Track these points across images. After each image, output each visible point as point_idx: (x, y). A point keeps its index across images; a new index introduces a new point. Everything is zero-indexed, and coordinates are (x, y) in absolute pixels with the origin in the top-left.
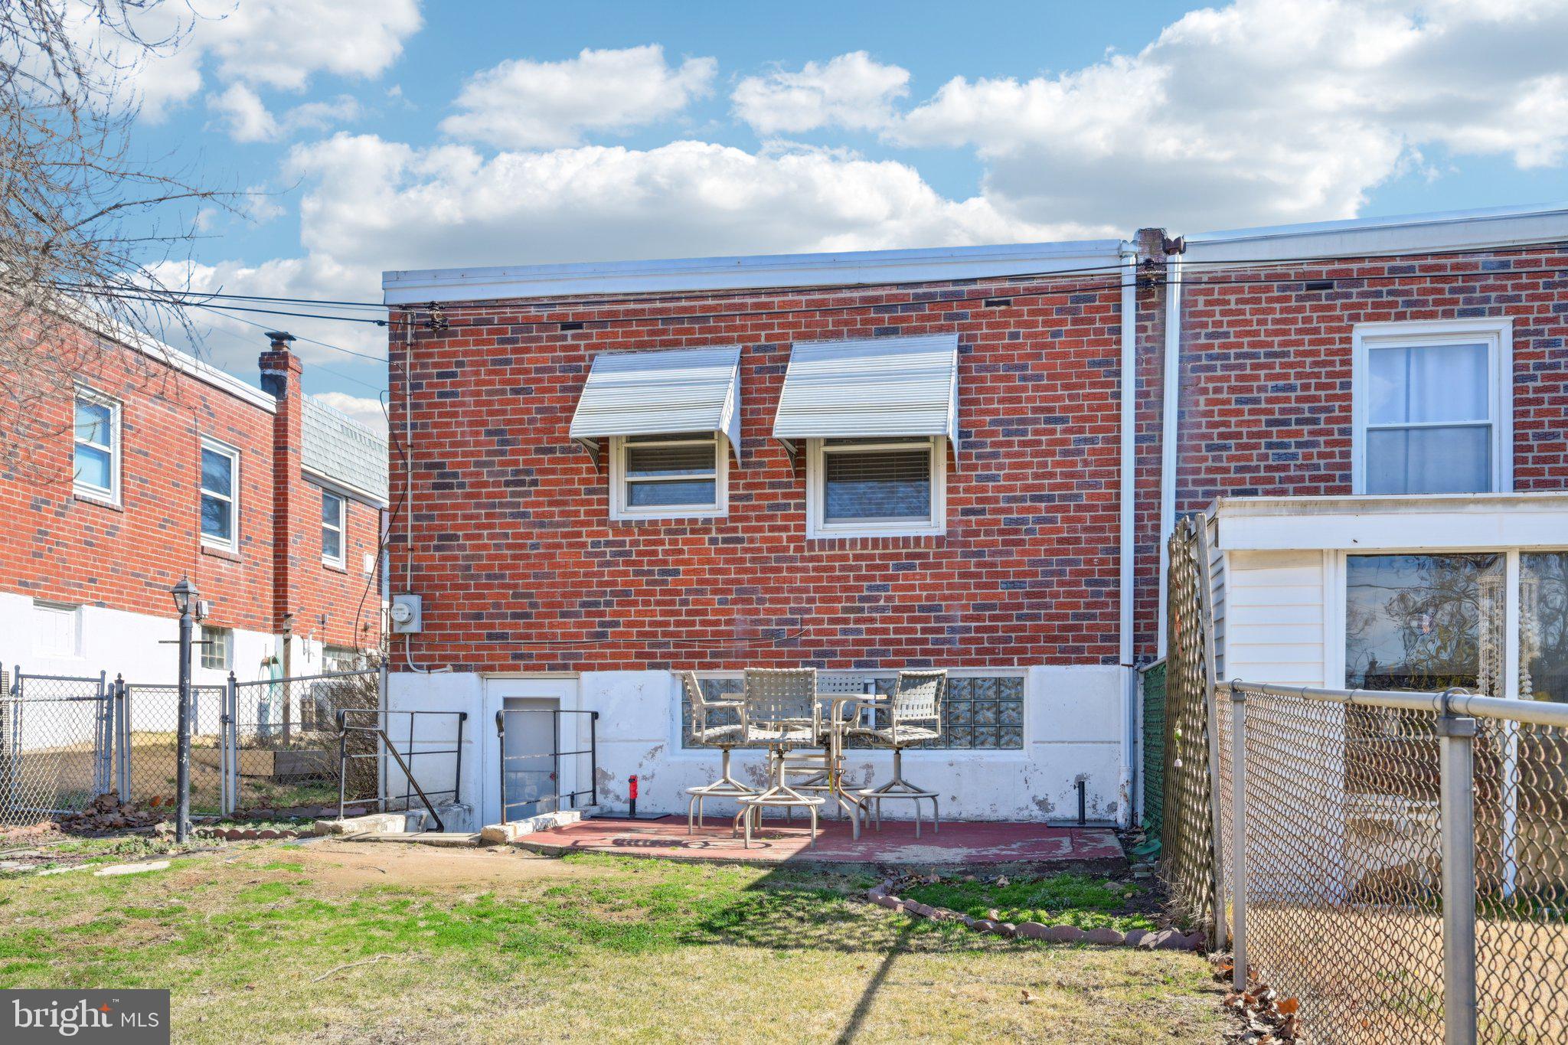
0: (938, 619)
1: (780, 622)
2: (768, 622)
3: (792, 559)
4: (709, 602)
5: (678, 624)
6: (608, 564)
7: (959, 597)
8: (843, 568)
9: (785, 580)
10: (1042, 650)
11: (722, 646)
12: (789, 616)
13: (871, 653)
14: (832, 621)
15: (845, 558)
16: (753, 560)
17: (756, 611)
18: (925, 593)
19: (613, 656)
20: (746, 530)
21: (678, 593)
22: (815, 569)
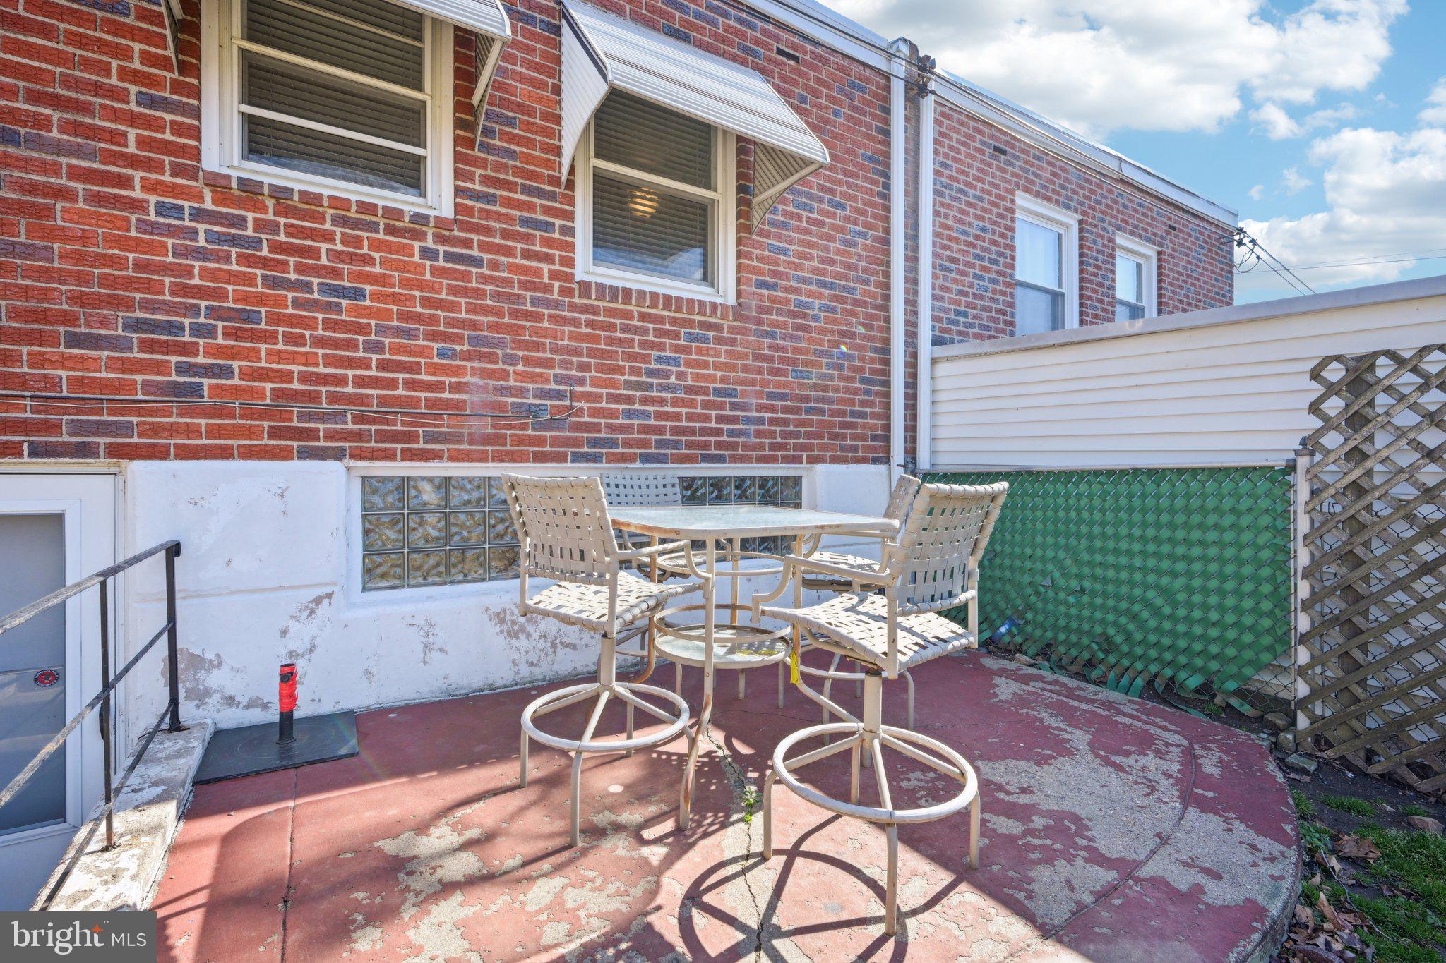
0: (734, 406)
1: (540, 394)
2: (522, 392)
3: (556, 305)
4: (420, 352)
5: (361, 382)
6: (202, 254)
7: (753, 383)
8: (626, 329)
9: (546, 333)
10: (824, 448)
11: (447, 425)
12: (553, 386)
13: (660, 444)
14: (613, 398)
15: (627, 315)
16: (497, 296)
17: (504, 375)
18: (719, 374)
19: (213, 432)
20: (485, 247)
21: (363, 330)
22: (589, 324)
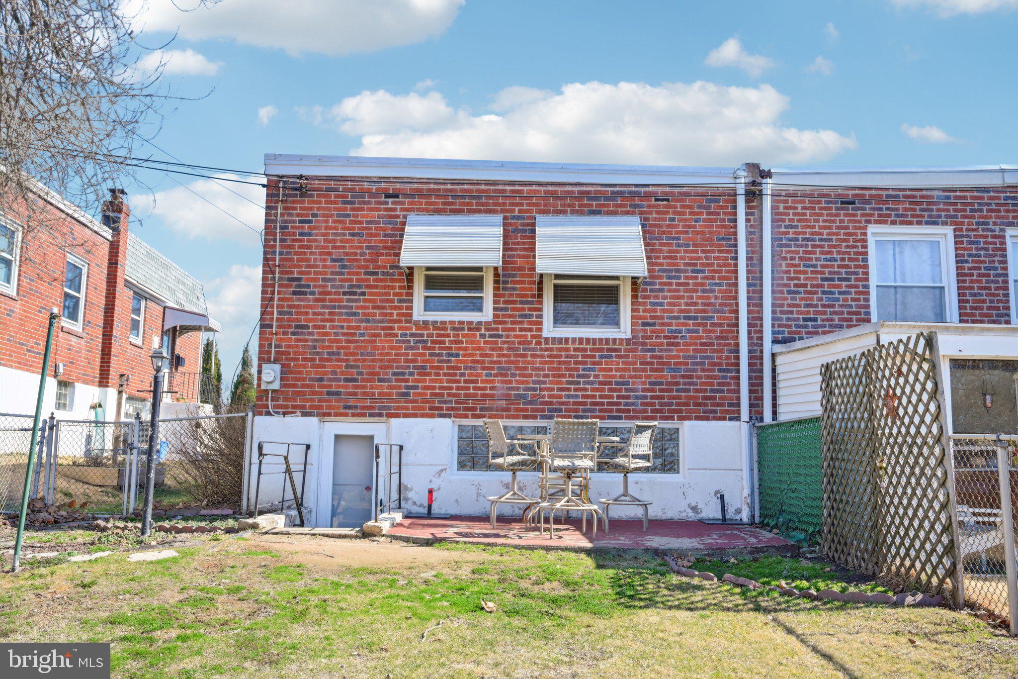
0: (627, 390)
1: (526, 389)
2: (518, 389)
3: (534, 349)
4: (479, 375)
5: (458, 388)
6: (412, 348)
7: (640, 377)
8: (567, 356)
9: (529, 362)
10: (692, 411)
11: (488, 404)
12: (532, 385)
13: (584, 411)
14: (560, 389)
15: (568, 350)
16: (509, 349)
17: (511, 382)
18: (619, 374)
19: (414, 408)
20: (504, 330)
21: (459, 368)
22: (549, 356)
